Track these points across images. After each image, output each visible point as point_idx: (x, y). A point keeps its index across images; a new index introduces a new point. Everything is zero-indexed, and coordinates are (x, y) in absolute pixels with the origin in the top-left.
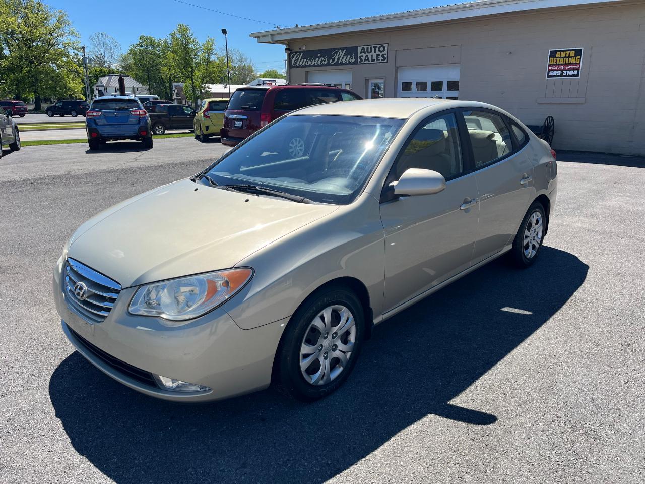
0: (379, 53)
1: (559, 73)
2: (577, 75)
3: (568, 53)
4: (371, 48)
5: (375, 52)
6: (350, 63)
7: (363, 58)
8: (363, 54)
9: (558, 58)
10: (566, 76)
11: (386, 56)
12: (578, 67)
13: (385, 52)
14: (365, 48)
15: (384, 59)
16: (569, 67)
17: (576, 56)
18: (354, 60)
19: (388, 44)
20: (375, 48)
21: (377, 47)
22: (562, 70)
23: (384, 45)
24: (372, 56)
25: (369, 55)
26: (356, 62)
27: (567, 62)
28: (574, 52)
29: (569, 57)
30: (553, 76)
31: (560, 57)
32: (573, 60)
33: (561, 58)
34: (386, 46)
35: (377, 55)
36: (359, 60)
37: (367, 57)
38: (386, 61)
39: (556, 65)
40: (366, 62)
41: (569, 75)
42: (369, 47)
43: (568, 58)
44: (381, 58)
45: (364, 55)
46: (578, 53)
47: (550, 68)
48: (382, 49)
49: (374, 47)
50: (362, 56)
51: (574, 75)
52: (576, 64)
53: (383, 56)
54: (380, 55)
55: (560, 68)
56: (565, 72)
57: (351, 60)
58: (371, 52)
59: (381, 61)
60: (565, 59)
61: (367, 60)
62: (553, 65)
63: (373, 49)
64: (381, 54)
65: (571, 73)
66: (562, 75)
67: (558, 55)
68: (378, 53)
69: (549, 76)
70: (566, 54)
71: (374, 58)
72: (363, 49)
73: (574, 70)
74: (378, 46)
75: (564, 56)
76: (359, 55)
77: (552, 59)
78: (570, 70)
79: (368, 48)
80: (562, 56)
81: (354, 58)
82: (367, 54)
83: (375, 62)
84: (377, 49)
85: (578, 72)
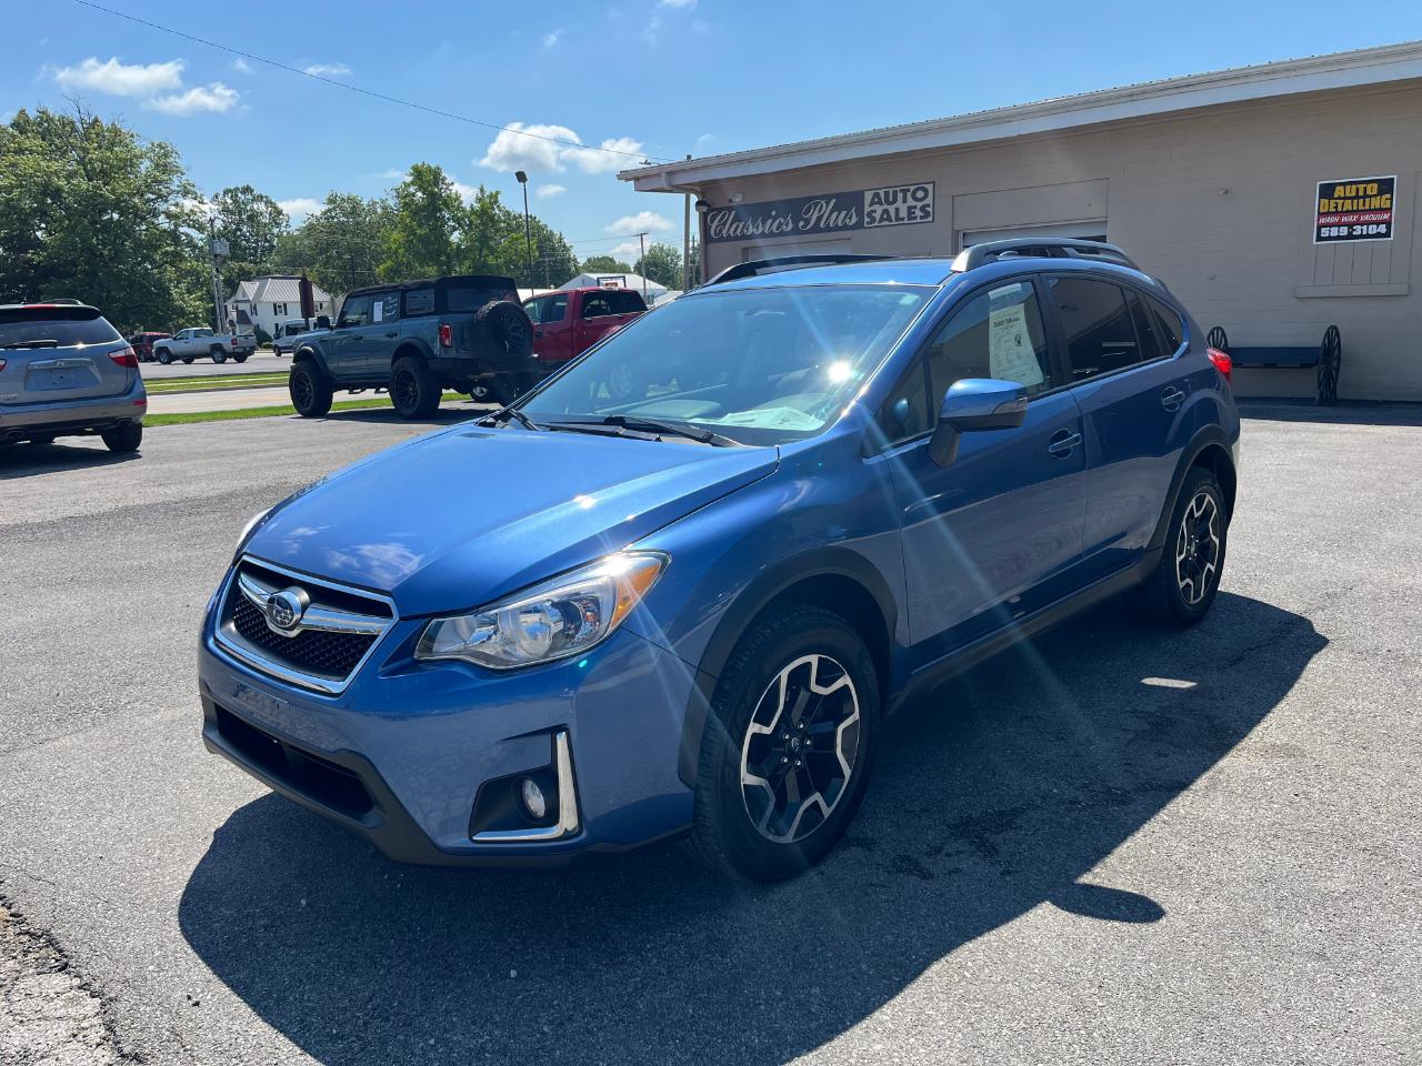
0: (914, 203)
1: (1344, 231)
2: (1387, 235)
3: (1361, 187)
4: (895, 193)
5: (905, 201)
6: (845, 227)
7: (877, 216)
8: (874, 207)
9: (1339, 198)
10: (1361, 236)
11: (930, 209)
12: (1386, 216)
13: (929, 200)
14: (882, 193)
15: (927, 214)
16: (1367, 217)
17: (1381, 193)
18: (854, 220)
19: (934, 183)
20: (905, 192)
21: (909, 190)
22: (1350, 225)
23: (926, 186)
24: (897, 210)
25: (892, 209)
26: (859, 225)
27: (1361, 208)
28: (1375, 186)
29: (1365, 196)
30: (1330, 238)
31: (1342, 195)
32: (1376, 203)
33: (1345, 198)
34: (930, 187)
35: (910, 208)
36: (867, 219)
37: (886, 211)
38: (930, 219)
39: (1336, 213)
40: (884, 223)
41: (1368, 236)
42: (891, 190)
43: (1361, 197)
44: (918, 213)
45: (879, 209)
46: (1386, 187)
47: (1323, 221)
48: (920, 194)
49: (901, 191)
50: (875, 211)
51: (1379, 235)
52: (1381, 210)
53: (923, 209)
54: (915, 207)
55: (1345, 219)
56: (1358, 230)
57: (848, 221)
58: (895, 200)
59: (918, 220)
60: (1355, 201)
61: (886, 220)
62: (1328, 214)
63: (900, 195)
64: (919, 204)
65: (1373, 229)
66: (1350, 236)
67: (1339, 192)
68: (911, 202)
69: (1319, 238)
70: (1358, 189)
71: (903, 213)
72: (877, 195)
73: (1378, 223)
74: (912, 188)
75: (1354, 194)
76: (867, 209)
77: (1327, 201)
78: (1368, 223)
79: (887, 193)
80: (1348, 195)
81: (854, 215)
82: (886, 207)
83: (906, 221)
84: (909, 194)
85: (1389, 228)
